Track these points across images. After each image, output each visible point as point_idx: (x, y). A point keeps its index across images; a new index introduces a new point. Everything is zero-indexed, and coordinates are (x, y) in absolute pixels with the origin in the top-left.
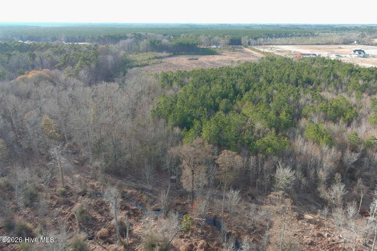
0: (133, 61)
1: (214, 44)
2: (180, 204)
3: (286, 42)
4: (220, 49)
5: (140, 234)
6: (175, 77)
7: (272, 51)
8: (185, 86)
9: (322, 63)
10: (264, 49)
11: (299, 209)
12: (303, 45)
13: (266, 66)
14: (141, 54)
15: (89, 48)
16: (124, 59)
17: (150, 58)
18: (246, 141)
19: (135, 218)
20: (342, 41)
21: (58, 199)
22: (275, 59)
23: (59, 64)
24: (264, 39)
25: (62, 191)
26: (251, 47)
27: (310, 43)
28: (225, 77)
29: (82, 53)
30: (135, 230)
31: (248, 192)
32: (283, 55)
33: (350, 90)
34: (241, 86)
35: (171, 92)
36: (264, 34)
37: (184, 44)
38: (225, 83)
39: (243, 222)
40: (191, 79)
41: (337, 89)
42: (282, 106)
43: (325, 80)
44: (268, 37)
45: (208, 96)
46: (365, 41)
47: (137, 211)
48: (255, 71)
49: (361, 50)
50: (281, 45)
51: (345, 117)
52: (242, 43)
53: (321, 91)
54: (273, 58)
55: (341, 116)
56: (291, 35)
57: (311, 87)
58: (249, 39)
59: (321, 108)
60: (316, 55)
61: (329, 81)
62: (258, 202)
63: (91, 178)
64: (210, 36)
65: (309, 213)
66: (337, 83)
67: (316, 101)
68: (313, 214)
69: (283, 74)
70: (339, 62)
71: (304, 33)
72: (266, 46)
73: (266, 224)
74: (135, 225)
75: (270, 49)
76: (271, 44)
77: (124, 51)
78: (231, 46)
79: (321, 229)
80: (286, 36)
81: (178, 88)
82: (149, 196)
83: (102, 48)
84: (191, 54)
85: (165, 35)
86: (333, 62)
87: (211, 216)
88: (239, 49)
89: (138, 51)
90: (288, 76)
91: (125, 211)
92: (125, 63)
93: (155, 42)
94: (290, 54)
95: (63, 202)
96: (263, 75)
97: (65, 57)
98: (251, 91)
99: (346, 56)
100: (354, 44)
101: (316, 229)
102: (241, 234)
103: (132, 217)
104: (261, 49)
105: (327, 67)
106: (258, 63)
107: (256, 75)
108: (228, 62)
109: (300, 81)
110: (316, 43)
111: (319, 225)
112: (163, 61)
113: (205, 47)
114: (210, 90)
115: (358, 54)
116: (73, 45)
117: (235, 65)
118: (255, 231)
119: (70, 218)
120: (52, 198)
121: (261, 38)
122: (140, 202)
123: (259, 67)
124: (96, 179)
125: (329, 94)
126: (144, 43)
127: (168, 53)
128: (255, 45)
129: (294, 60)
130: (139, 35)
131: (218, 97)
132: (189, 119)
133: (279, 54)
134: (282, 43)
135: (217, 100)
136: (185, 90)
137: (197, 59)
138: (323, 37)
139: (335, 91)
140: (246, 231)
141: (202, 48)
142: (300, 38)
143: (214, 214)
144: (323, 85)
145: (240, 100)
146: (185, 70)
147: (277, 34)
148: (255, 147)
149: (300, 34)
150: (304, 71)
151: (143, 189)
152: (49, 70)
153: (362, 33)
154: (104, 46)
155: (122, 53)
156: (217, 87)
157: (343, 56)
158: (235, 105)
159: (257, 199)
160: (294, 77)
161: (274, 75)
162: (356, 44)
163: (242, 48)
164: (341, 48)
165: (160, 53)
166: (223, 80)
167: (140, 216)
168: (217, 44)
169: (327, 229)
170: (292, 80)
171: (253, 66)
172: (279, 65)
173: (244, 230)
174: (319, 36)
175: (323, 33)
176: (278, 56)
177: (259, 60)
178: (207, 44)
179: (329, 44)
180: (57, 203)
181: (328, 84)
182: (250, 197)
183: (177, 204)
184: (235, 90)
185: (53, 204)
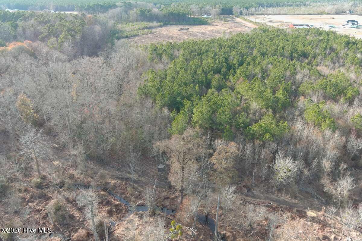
0: (122, 31)
1: (206, 14)
2: (168, 198)
3: (277, 12)
4: (211, 19)
5: (122, 237)
6: (165, 50)
7: (265, 22)
8: (175, 60)
9: (316, 35)
10: (256, 19)
11: (299, 204)
12: (295, 15)
13: (259, 37)
14: (130, 24)
15: (75, 17)
16: (113, 29)
17: (139, 29)
18: (241, 125)
19: (118, 215)
20: (334, 11)
21: (33, 192)
22: (268, 30)
23: (43, 35)
24: (256, 8)
25: (37, 183)
26: (242, 16)
27: (301, 13)
28: (217, 50)
29: (67, 24)
30: (117, 232)
31: (244, 184)
32: (275, 25)
33: (348, 64)
34: (234, 60)
35: (160, 66)
36: (255, 4)
37: (175, 13)
38: (217, 57)
39: (238, 221)
40: (181, 52)
41: (334, 63)
42: (278, 83)
43: (321, 53)
44: (259, 7)
45: (199, 71)
46: (358, 11)
47: (120, 206)
48: (248, 43)
49: (354, 21)
50: (272, 15)
51: (346, 95)
52: (233, 13)
53: (317, 65)
54: (266, 29)
55: (341, 94)
56: (282, 4)
57: (307, 61)
58: (240, 8)
59: (320, 85)
60: (308, 25)
61: (325, 54)
62: (254, 195)
63: (71, 165)
64: (201, 5)
65: (311, 209)
66: (333, 57)
67: (313, 77)
68: (316, 210)
69: (278, 47)
70: (334, 33)
71: (296, 3)
72: (258, 16)
73: (264, 223)
74: (117, 225)
75: (262, 19)
76: (262, 14)
77: (114, 21)
78: (222, 16)
79: (327, 230)
80: (277, 6)
81: (168, 62)
82: (134, 188)
83: (90, 17)
84: (182, 24)
85: (155, 4)
86: (328, 34)
87: (203, 213)
88: (230, 19)
89: (128, 21)
90: (283, 48)
91: (106, 206)
92: (114, 34)
93: (145, 11)
94: (283, 25)
95: (38, 195)
96: (257, 47)
97: (49, 27)
98: (245, 65)
99: (339, 27)
100: (346, 14)
101: (321, 229)
102: (237, 236)
103: (115, 214)
104: (252, 19)
105: (322, 39)
106: (251, 34)
107: (249, 47)
108: (219, 33)
109: (295, 55)
110: (308, 13)
111: (324, 225)
112: (153, 31)
113: (196, 17)
114: (202, 64)
115: (351, 24)
116: (59, 14)
117: (227, 37)
118: (252, 232)
119: (44, 216)
120: (26, 190)
121: (253, 7)
122: (123, 196)
123: (252, 39)
124: (76, 166)
125: (325, 68)
126: (133, 13)
127: (158, 23)
128: (246, 15)
129: (287, 31)
130: (128, 4)
131: (210, 73)
132: (179, 99)
133: (271, 24)
134: (273, 13)
135: (209, 76)
136: (175, 65)
137: (188, 29)
138: (314, 6)
139: (332, 65)
140: (242, 232)
141: (193, 18)
142: (292, 7)
143: (206, 211)
144: (319, 59)
145: (234, 75)
146: (175, 41)
147: (268, 4)
148: (251, 132)
149: (292, 3)
150: (299, 43)
151: (127, 180)
152: (31, 42)
153: (354, 3)
154: (92, 16)
155: (111, 22)
156: (209, 61)
157: (335, 26)
158: (228, 81)
159: (253, 192)
160: (289, 50)
161: (268, 47)
162: (348, 14)
163: (234, 18)
164: (333, 18)
165: (150, 23)
166: (216, 54)
167: (123, 213)
168: (208, 13)
169: (334, 230)
170: (287, 53)
171: (246, 38)
172: (272, 37)
173: (240, 231)
174: (310, 6)
175: (314, 3)
176: (271, 27)
177: (252, 31)
178: (198, 14)
179: (321, 14)
180: (31, 198)
181: (325, 57)
182: (246, 189)
183: (165, 199)
184: (227, 64)
185: (27, 198)
